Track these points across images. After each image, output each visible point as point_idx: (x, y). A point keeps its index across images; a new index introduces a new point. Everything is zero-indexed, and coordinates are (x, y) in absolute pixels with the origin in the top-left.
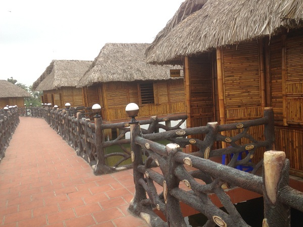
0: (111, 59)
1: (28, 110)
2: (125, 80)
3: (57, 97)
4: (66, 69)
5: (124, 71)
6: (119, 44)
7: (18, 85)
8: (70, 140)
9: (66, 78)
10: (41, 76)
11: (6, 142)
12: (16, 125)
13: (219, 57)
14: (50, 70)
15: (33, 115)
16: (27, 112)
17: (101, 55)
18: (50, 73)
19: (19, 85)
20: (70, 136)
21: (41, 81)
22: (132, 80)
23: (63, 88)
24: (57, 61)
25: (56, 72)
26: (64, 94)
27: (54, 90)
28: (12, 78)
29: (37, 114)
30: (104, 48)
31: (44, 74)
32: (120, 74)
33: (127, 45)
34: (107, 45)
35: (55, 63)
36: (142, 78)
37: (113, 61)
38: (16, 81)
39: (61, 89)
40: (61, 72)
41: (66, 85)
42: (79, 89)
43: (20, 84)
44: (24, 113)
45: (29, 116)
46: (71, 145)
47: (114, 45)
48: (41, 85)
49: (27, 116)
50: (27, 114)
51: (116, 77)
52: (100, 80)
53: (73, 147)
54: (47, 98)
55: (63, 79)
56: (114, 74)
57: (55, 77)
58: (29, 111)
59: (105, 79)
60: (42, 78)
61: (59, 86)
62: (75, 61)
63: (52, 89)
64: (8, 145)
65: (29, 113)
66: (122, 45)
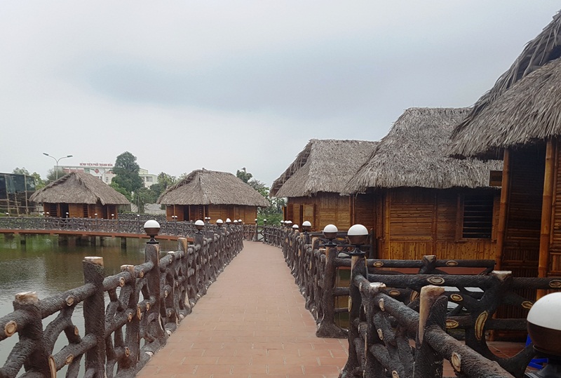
0: (411, 141)
1: (259, 231)
2: (432, 186)
3: (308, 210)
4: (332, 159)
5: (433, 167)
6: (434, 110)
7: (253, 183)
8: (303, 284)
9: (329, 175)
10: (288, 170)
11: (213, 275)
12: (234, 253)
13: (550, 157)
14: (303, 158)
15: (265, 241)
16: (257, 233)
17: (393, 134)
18: (302, 165)
19: (254, 185)
20: (303, 279)
21: (287, 178)
22: (447, 186)
23: (321, 194)
24: (319, 142)
25: (313, 163)
26: (322, 207)
27: (305, 197)
28: (244, 169)
29: (273, 237)
30: (400, 118)
31: (293, 165)
32: (422, 173)
33: (452, 111)
34: (409, 112)
35: (313, 146)
36: (469, 184)
37: (414, 146)
38: (250, 176)
39: (317, 197)
40: (322, 163)
41: (327, 189)
42: (345, 197)
43: (256, 182)
44: (252, 236)
45: (259, 241)
46: (303, 293)
47: (422, 111)
48: (285, 186)
49: (257, 240)
50: (257, 238)
51: (412, 179)
52: (380, 183)
53: (304, 296)
54: (292, 212)
55: (323, 178)
56: (409, 172)
57: (310, 173)
58: (261, 233)
59: (391, 182)
60: (289, 173)
61: (314, 191)
62: (352, 142)
63: (303, 195)
64: (215, 280)
65: (260, 236)
66: (440, 111)
